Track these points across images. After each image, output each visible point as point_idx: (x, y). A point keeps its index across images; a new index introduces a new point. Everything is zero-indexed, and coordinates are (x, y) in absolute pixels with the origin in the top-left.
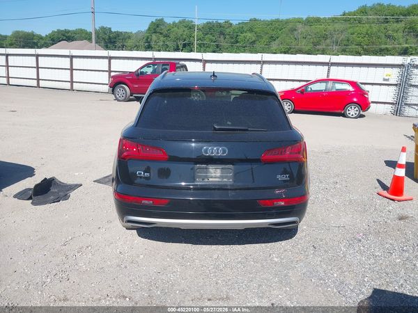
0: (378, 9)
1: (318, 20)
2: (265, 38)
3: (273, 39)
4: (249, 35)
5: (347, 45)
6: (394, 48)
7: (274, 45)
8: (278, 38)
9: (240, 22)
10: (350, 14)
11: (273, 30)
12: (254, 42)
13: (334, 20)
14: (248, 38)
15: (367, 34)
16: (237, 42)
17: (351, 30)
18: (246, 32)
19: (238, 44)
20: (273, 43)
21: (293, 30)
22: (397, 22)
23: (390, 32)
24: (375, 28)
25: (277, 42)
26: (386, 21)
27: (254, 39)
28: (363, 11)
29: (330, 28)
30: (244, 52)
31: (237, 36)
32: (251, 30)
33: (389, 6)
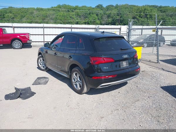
0: (65, 6)
1: (42, 9)
2: (19, 16)
3: (23, 17)
4: (10, 14)
5: (56, 20)
6: (73, 22)
7: (24, 19)
8: (25, 16)
9: (4, 8)
10: (54, 7)
11: (22, 13)
12: (13, 18)
13: (49, 9)
14: (10, 16)
15: (63, 16)
16: (4, 18)
17: (56, 14)
18: (8, 13)
19: (5, 19)
20: (23, 18)
21: (32, 13)
22: (72, 12)
23: (71, 15)
24: (65, 14)
25: (25, 18)
26: (69, 11)
27: (13, 16)
28: (59, 6)
29: (48, 13)
30: (9, 22)
31: (4, 15)
32: (11, 12)
33: (68, 5)
